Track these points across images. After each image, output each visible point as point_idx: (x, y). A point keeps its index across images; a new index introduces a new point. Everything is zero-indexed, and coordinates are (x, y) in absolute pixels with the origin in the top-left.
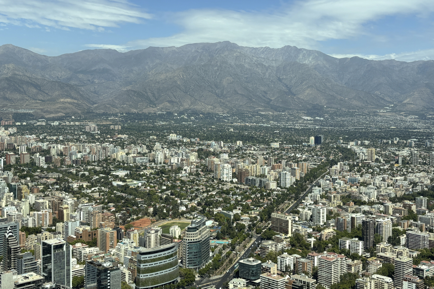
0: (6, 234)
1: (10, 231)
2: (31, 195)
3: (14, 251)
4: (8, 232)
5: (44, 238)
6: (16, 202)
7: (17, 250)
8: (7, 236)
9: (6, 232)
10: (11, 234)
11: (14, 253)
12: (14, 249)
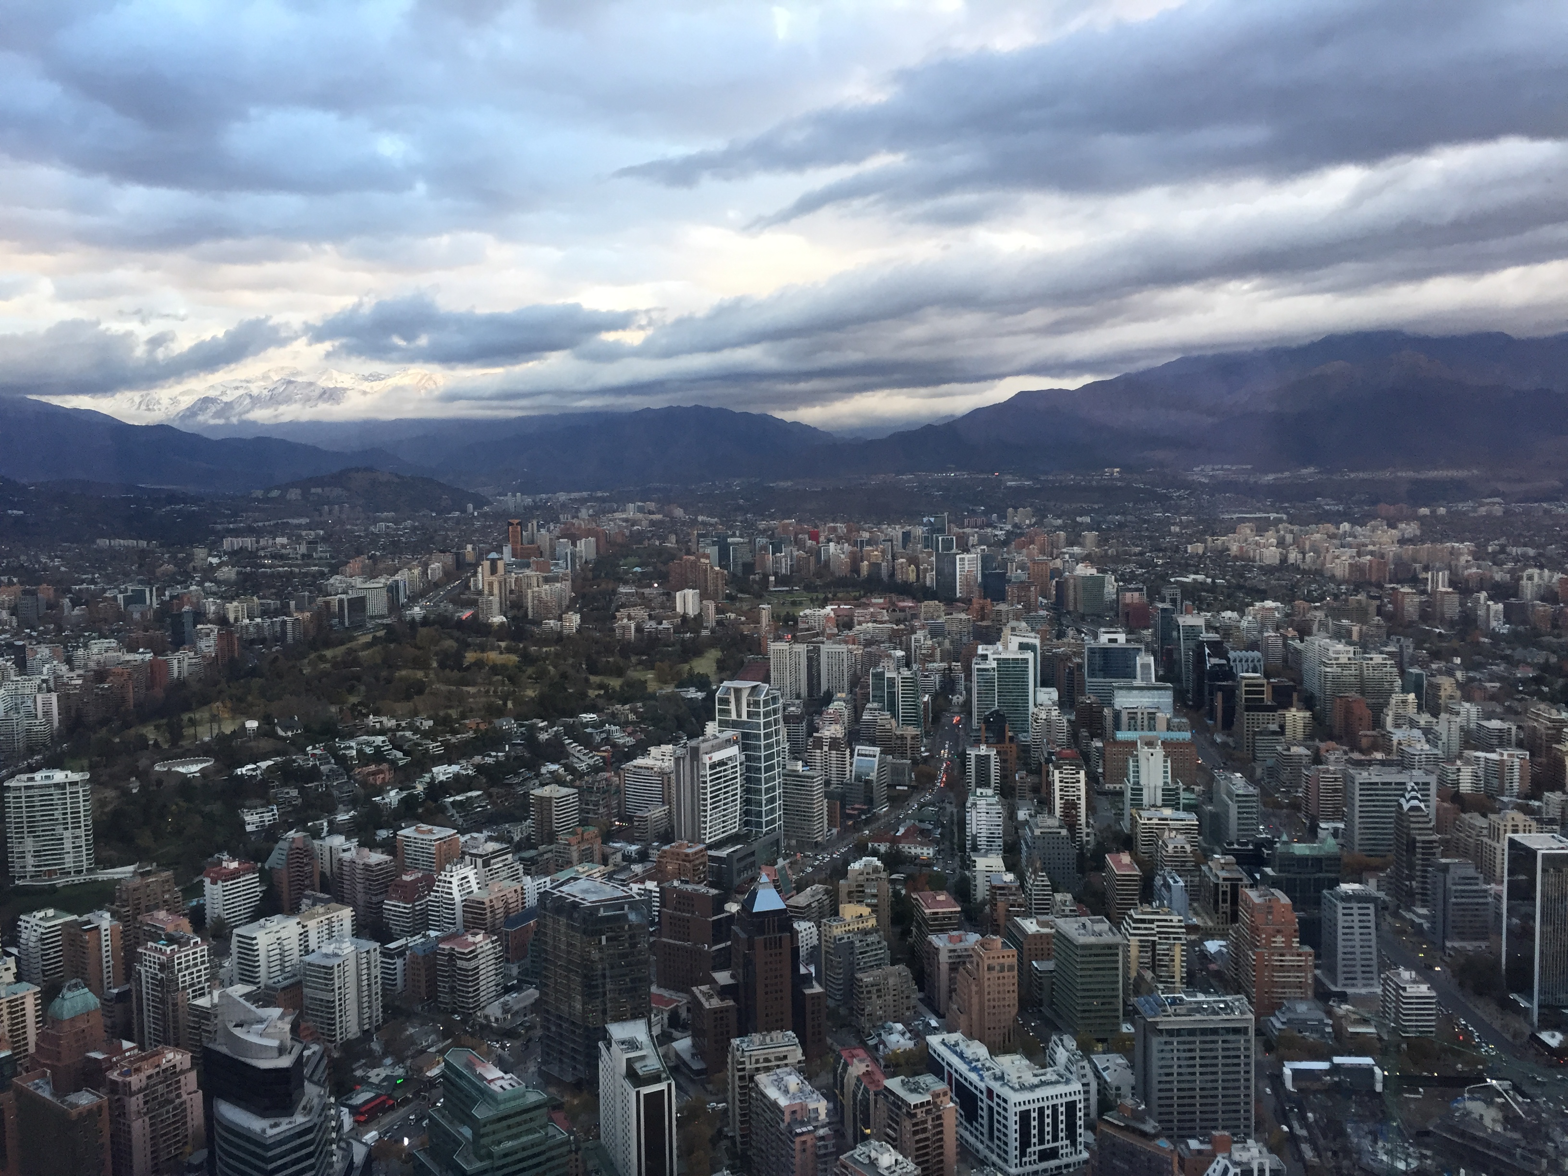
0: (1403, 801)
1: (1413, 793)
2: (1467, 705)
3: (1423, 848)
4: (1408, 796)
5: (1509, 828)
6: (1424, 719)
7: (1432, 848)
8: (1406, 807)
9: (1403, 796)
10: (1415, 802)
11: (1423, 854)
12: (1423, 842)
